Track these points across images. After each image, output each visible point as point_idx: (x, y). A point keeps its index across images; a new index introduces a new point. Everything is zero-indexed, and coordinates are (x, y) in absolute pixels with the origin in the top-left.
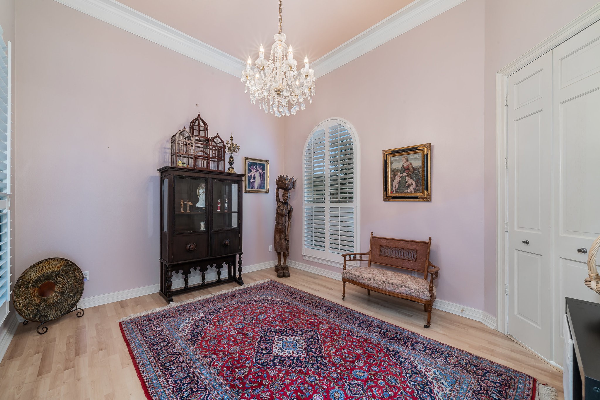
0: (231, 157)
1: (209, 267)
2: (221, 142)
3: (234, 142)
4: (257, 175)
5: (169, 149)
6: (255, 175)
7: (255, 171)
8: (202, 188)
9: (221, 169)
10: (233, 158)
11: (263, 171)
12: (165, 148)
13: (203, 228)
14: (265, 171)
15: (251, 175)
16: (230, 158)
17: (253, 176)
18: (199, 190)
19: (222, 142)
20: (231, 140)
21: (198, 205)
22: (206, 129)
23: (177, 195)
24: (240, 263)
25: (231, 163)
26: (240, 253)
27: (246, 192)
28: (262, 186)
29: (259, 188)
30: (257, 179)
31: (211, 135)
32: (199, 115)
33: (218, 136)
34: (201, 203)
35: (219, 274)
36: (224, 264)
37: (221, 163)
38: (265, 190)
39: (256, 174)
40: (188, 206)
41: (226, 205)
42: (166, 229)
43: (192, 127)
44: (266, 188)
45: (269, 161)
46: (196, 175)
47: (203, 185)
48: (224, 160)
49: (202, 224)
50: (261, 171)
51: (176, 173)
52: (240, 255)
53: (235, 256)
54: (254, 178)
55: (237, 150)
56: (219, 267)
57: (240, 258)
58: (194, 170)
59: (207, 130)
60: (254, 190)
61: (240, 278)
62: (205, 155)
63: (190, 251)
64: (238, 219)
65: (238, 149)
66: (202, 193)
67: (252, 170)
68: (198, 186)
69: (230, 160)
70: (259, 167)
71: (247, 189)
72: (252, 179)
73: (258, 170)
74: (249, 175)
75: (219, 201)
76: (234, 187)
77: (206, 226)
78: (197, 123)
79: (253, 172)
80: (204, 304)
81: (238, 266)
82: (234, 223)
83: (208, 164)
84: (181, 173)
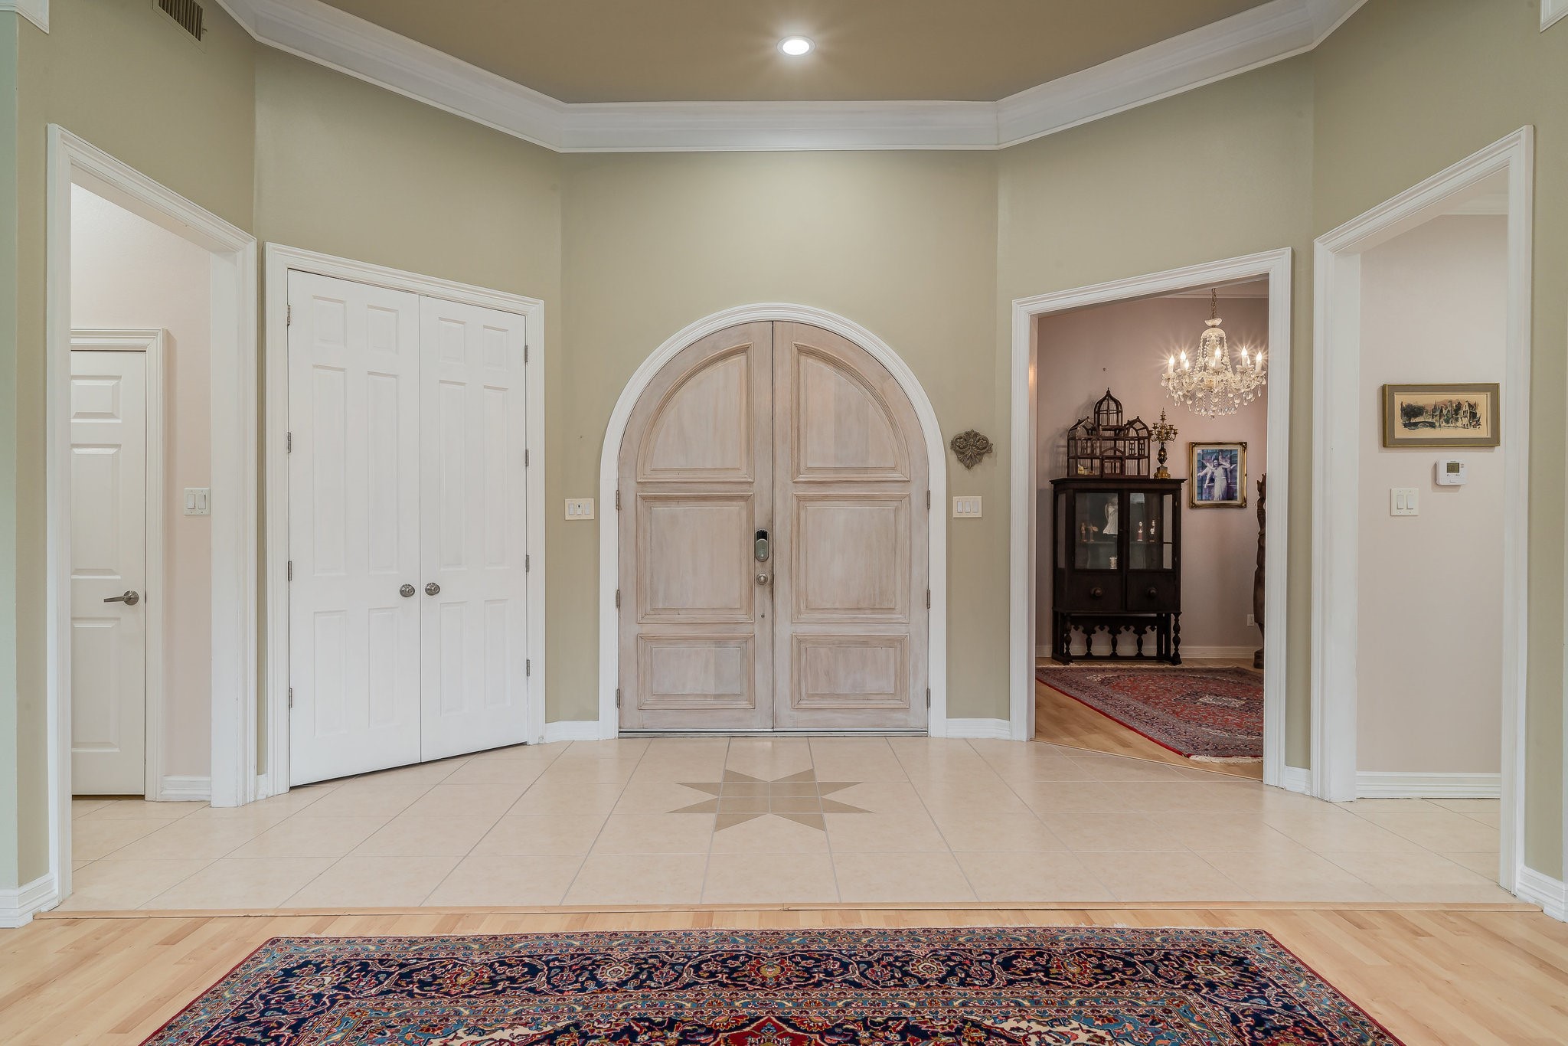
0: (1163, 449)
1: (1122, 629)
2: (1143, 429)
3: (1167, 422)
4: (1219, 474)
5: (1063, 446)
6: (1213, 473)
7: (1214, 466)
8: (1113, 504)
9: (1144, 473)
10: (1164, 452)
11: (1231, 464)
12: (1058, 447)
13: (1113, 566)
14: (1237, 463)
15: (1206, 474)
16: (1160, 451)
17: (1208, 477)
18: (1108, 507)
19: (1146, 427)
20: (1163, 419)
21: (1106, 531)
22: (1119, 411)
23: (1078, 516)
24: (1177, 629)
25: (1162, 459)
26: (1177, 612)
27: (1193, 506)
28: (1229, 493)
29: (1223, 499)
30: (1217, 480)
31: (1127, 416)
32: (1108, 392)
33: (1138, 420)
34: (1111, 529)
35: (1140, 643)
36: (1148, 629)
37: (1144, 462)
38: (1238, 502)
39: (1216, 472)
40: (1092, 532)
41: (1152, 531)
42: (1062, 564)
43: (1098, 412)
44: (1238, 494)
45: (1246, 443)
46: (1104, 486)
47: (1116, 500)
48: (1148, 457)
49: (1113, 560)
50: (1227, 465)
51: (1076, 486)
52: (1177, 615)
53: (1168, 617)
54: (1212, 480)
55: (1172, 436)
56: (1140, 632)
57: (1177, 620)
58: (1102, 479)
59: (1122, 412)
60: (1212, 502)
61: (1177, 655)
62: (1118, 453)
63: (1095, 597)
64: (1173, 554)
65: (1175, 433)
66: (1112, 511)
67: (1208, 464)
68: (1106, 502)
69: (1160, 455)
70: (1223, 458)
71: (1197, 502)
72: (1207, 481)
73: (1221, 462)
74: (1201, 474)
75: (1141, 524)
76: (1168, 499)
77: (1119, 562)
78: (1104, 407)
79: (1209, 468)
80: (1114, 670)
81: (1173, 635)
82: (1167, 564)
83: (1122, 467)
84: (1083, 486)
